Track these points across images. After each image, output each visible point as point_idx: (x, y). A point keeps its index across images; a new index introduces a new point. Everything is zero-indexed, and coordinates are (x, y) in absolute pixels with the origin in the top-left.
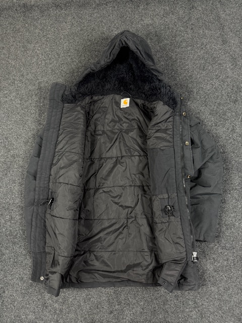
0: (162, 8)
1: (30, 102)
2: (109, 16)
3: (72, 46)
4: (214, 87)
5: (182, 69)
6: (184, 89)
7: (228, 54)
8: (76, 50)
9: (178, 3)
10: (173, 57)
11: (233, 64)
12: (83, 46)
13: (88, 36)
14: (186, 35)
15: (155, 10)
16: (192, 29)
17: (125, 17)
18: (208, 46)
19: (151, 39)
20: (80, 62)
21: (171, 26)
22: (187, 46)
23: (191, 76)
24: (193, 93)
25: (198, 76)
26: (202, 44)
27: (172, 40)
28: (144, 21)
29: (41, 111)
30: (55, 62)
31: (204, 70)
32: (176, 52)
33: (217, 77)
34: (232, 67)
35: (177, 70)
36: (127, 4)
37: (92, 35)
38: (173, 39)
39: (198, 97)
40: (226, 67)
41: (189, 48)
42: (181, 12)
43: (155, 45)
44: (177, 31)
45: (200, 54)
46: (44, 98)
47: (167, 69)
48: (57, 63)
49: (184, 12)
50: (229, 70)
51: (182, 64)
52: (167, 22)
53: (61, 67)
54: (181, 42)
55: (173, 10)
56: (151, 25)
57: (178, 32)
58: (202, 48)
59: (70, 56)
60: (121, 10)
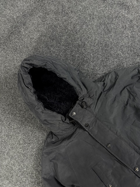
0: (37, 17)
1: (15, 174)
2: (6, 58)
3: (3, 105)
4: (129, 36)
5: (95, 46)
6: (111, 58)
7: (115, 6)
8: (8, 105)
9: (44, 4)
10: (80, 43)
11: (125, 8)
12: (11, 97)
13: (7, 86)
14: (72, 20)
15: (33, 23)
16: (72, 12)
17: (18, 48)
18: (95, 13)
19: (52, 46)
20: (21, 111)
21: (55, 23)
22: (81, 27)
23: (106, 45)
24: (120, 55)
25: (111, 40)
26: (90, 15)
27: (67, 33)
28: (33, 38)
29: (30, 173)
30: (3, 128)
31: (110, 32)
32: (78, 39)
33: (124, 28)
34: (126, 11)
35: (92, 50)
36: (11, 38)
37: (9, 83)
38: (67, 31)
39: (127, 55)
40: (123, 15)
41: (84, 27)
42: (53, 8)
43: (58, 48)
44: (63, 23)
45: (96, 24)
46: (22, 162)
47: (85, 57)
48: (5, 127)
49: (55, 6)
50: (126, 15)
51: (91, 42)
52: (49, 23)
53: (11, 127)
54: (74, 28)
55: (45, 11)
56: (41, 36)
57: (65, 23)
58: (93, 18)
59: (9, 113)
60: (11, 45)
